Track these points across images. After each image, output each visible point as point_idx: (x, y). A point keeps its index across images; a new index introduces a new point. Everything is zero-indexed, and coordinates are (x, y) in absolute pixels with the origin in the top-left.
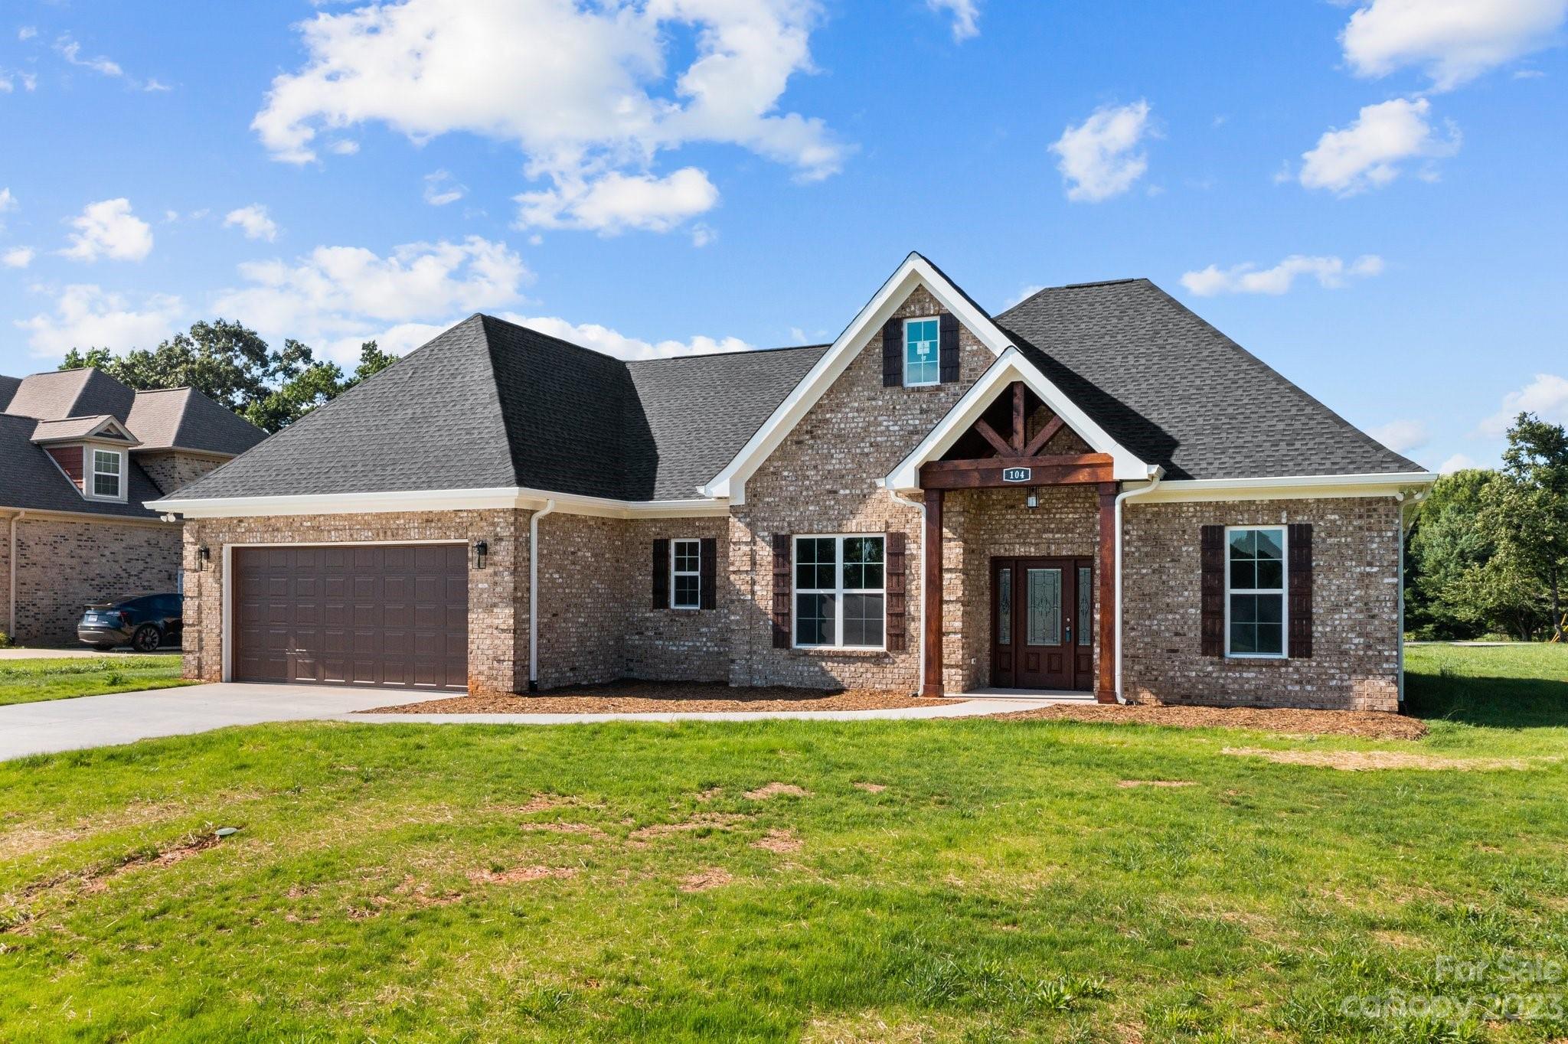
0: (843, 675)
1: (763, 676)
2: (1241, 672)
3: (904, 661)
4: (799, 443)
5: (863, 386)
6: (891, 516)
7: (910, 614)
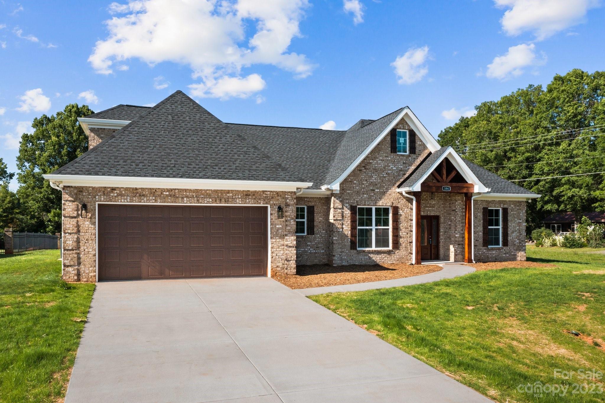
1: (346, 261)
2: (492, 251)
3: (398, 253)
4: (360, 170)
5: (383, 151)
6: (393, 200)
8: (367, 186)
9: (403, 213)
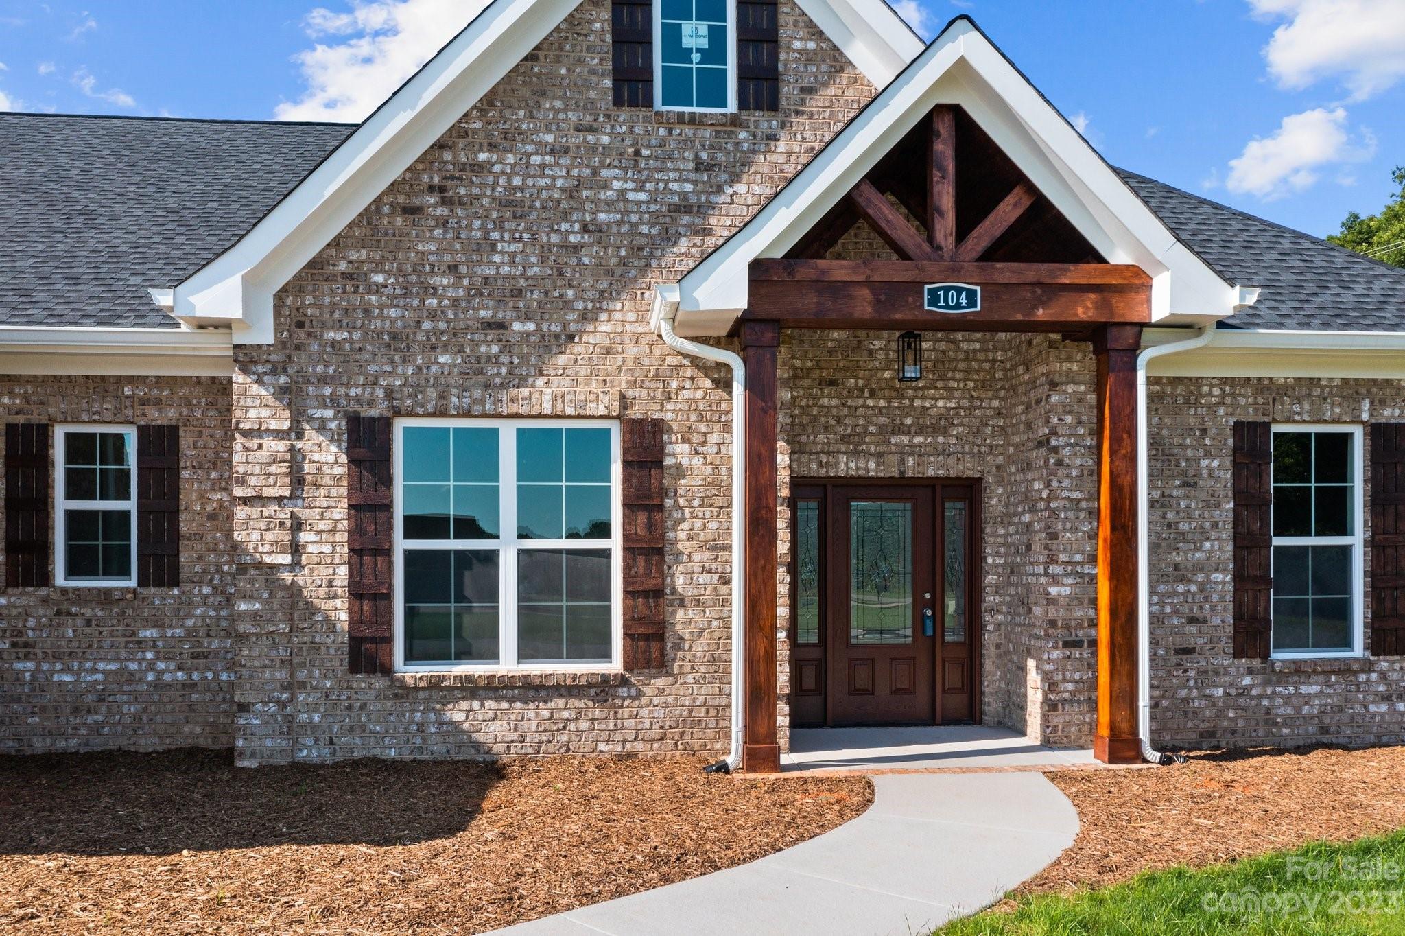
0: (523, 726)
1: (324, 739)
2: (1296, 685)
3: (661, 691)
4: (412, 211)
5: (564, 98)
6: (632, 384)
7: (674, 591)
8: (455, 301)
9: (697, 461)
